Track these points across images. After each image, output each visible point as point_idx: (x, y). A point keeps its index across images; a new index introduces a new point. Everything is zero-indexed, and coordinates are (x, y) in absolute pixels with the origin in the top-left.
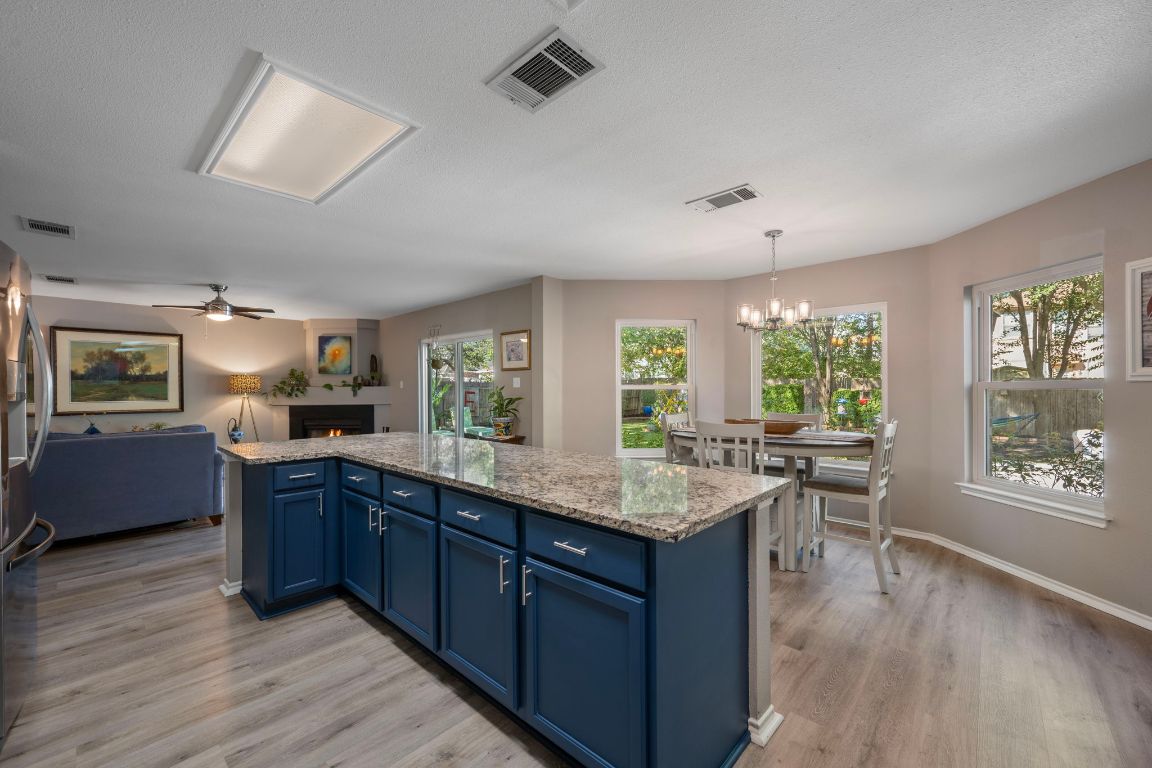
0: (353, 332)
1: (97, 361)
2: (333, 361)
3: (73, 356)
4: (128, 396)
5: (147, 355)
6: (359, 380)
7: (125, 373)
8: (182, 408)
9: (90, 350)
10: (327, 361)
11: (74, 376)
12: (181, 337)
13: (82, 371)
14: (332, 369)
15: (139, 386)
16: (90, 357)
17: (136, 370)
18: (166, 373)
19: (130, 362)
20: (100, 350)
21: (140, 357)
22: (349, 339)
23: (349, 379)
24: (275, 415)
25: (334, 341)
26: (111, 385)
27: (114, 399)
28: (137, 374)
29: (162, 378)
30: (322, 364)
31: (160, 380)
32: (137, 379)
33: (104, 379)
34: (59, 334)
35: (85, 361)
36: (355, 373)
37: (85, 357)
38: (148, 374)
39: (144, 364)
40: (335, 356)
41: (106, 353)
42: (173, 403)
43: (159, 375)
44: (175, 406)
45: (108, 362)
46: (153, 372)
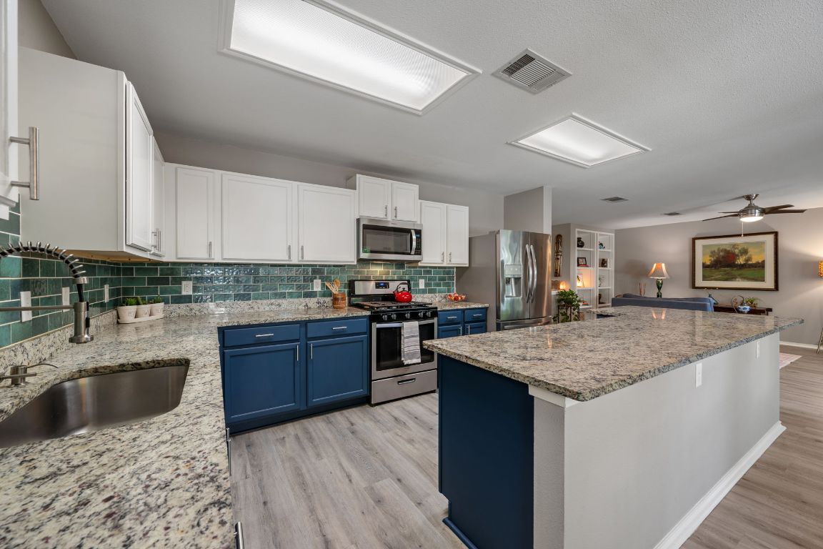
1: (717, 256)
3: (704, 255)
4: (735, 278)
5: (749, 250)
7: (734, 263)
8: (776, 288)
9: (713, 249)
11: (705, 266)
12: (776, 234)
13: (708, 263)
15: (744, 272)
16: (713, 253)
17: (741, 261)
18: (764, 261)
19: (737, 255)
20: (718, 250)
21: (745, 252)
26: (725, 271)
27: (726, 280)
28: (742, 263)
29: (761, 266)
31: (759, 267)
32: (742, 266)
33: (721, 267)
34: (697, 241)
35: (710, 256)
37: (710, 254)
38: (750, 262)
39: (747, 256)
41: (722, 251)
42: (769, 283)
43: (758, 263)
44: (772, 286)
45: (723, 257)
46: (754, 261)
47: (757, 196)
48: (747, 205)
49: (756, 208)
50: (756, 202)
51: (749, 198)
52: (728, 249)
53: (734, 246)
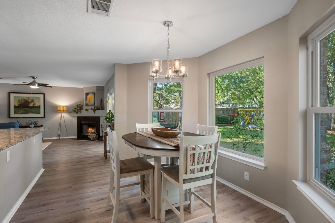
0: (95, 91)
1: (21, 102)
2: (89, 101)
3: (15, 101)
4: (29, 113)
5: (35, 100)
6: (96, 108)
7: (28, 106)
8: (44, 117)
9: (19, 99)
10: (88, 101)
11: (15, 107)
12: (44, 94)
13: (17, 105)
14: (89, 104)
15: (33, 110)
16: (19, 101)
17: (31, 105)
18: (40, 106)
19: (30, 102)
20: (22, 99)
21: (33, 101)
22: (94, 93)
23: (93, 108)
24: (73, 119)
25: (90, 94)
26: (25, 109)
27: (25, 113)
28: (32, 106)
29: (39, 107)
30: (87, 102)
31: (38, 108)
32: (32, 107)
33: (23, 107)
34: (11, 94)
35: (18, 102)
36: (96, 105)
37: (18, 101)
38: (35, 106)
39: (34, 103)
40: (90, 99)
41: (23, 100)
42: (42, 115)
43: (38, 106)
44: (43, 116)
45: (24, 103)
46: (36, 105)
47: (36, 77)
48: (33, 81)
49: (36, 83)
50: (36, 80)
51: (33, 78)
52: (26, 99)
53: (28, 98)
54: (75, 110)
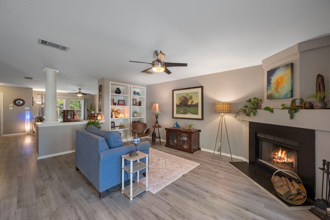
0: (295, 58)
1: (181, 100)
2: (277, 89)
3: (177, 99)
4: (188, 112)
5: (193, 97)
6: (298, 103)
7: (187, 104)
8: (202, 119)
9: (180, 96)
10: (273, 89)
11: (177, 106)
12: (202, 87)
13: (178, 104)
14: (276, 95)
15: (192, 109)
17: (189, 103)
18: (198, 103)
19: (189, 100)
20: (182, 96)
21: (191, 97)
22: (292, 66)
23: (288, 103)
24: (243, 126)
25: (278, 71)
26: (184, 108)
27: (185, 113)
29: (196, 105)
30: (269, 92)
31: (196, 106)
32: (190, 106)
33: (183, 106)
34: (174, 91)
36: (297, 95)
37: (179, 99)
38: (193, 104)
39: (192, 100)
40: (278, 84)
42: (199, 116)
43: (196, 104)
44: (201, 118)
45: (184, 100)
46: (194, 103)
52: (185, 96)
53: (187, 94)
54: (245, 108)
